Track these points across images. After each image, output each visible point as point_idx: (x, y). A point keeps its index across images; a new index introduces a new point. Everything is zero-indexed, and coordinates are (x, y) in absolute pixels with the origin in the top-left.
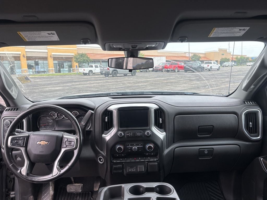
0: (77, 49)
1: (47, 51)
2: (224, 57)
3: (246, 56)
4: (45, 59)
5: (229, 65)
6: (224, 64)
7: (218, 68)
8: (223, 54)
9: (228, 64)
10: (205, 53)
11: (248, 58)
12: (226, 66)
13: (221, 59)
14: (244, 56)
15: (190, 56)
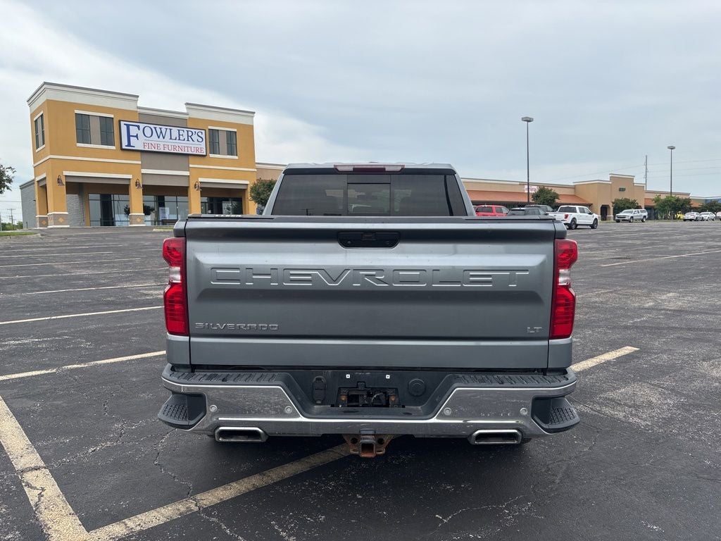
0: (256, 170)
1: (187, 173)
2: (621, 196)
3: (688, 194)
4: (183, 191)
5: (632, 217)
6: (621, 214)
7: (591, 222)
8: (622, 190)
9: (632, 215)
10: (575, 186)
11: (688, 201)
12: (625, 221)
13: (614, 201)
14: (676, 194)
15: (530, 191)
